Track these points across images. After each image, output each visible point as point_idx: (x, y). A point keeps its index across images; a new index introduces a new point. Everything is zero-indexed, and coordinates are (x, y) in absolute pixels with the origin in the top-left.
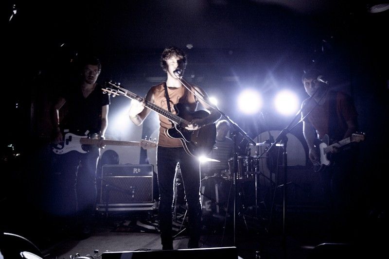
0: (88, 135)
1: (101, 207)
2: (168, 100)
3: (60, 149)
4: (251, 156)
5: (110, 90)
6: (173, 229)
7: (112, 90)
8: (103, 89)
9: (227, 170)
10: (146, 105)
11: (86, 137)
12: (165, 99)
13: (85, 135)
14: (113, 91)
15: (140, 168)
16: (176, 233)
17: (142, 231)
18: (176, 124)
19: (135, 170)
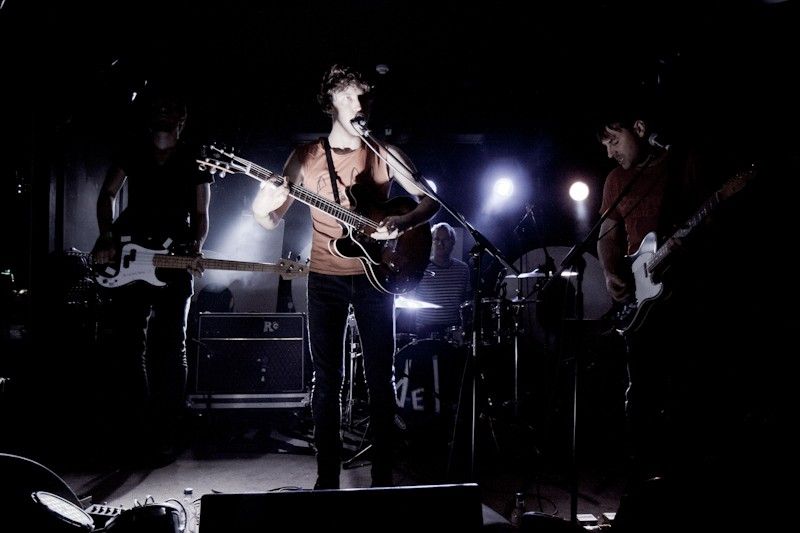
0: (169, 248)
1: (197, 401)
2: (334, 177)
3: (110, 276)
4: (507, 298)
5: (214, 163)
6: (345, 446)
7: (218, 163)
8: (198, 161)
9: (457, 328)
10: (291, 191)
11: (166, 252)
12: (327, 175)
13: (164, 249)
14: (221, 165)
15: (277, 320)
16: (350, 454)
17: (281, 450)
18: (350, 228)
19: (268, 325)
